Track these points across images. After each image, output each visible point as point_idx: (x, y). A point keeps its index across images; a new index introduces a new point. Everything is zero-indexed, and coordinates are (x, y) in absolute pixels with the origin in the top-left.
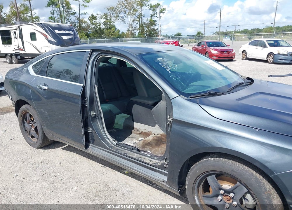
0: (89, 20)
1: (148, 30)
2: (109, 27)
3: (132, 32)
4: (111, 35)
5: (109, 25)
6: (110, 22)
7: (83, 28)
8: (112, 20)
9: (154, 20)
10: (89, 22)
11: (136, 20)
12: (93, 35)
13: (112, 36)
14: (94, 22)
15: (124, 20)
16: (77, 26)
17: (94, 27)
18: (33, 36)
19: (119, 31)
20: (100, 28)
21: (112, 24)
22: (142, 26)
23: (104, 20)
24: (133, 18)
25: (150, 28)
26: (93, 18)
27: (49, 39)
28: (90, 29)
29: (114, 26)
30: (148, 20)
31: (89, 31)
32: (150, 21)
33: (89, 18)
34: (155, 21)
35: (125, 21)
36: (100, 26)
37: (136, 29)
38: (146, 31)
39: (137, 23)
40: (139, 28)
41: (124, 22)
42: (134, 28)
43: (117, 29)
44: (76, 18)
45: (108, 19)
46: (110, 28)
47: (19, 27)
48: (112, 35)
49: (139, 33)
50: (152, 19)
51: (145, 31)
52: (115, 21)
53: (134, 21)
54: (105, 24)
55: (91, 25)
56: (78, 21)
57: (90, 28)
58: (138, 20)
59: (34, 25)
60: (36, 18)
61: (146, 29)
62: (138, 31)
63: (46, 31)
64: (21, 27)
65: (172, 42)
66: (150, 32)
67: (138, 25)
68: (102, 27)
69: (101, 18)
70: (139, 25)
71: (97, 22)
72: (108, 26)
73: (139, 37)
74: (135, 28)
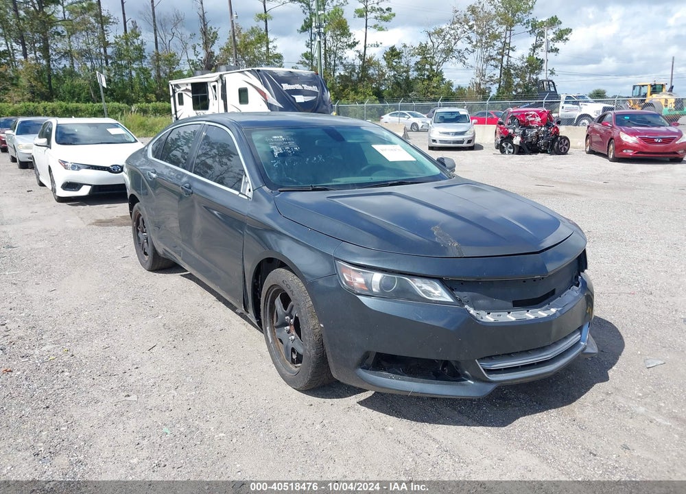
0: (383, 60)
1: (521, 82)
2: (428, 76)
3: (482, 87)
4: (429, 94)
5: (427, 70)
6: (431, 65)
7: (369, 78)
8: (437, 59)
9: (538, 58)
10: (383, 63)
11: (494, 59)
12: (390, 94)
13: (432, 97)
14: (394, 64)
15: (464, 59)
16: (358, 74)
17: (394, 76)
18: (243, 95)
19: (450, 84)
20: (408, 78)
21: (434, 67)
22: (507, 72)
23: (419, 58)
24: (487, 54)
25: (527, 79)
26: (394, 56)
27: (268, 101)
28: (385, 80)
29: (440, 74)
30: (523, 58)
31: (381, 85)
32: (527, 62)
33: (385, 56)
34: (542, 61)
35: (466, 61)
36: (407, 72)
37: (492, 81)
38: (515, 86)
39: (496, 67)
40: (500, 76)
41: (464, 63)
42: (486, 77)
43: (447, 80)
44: (358, 54)
45: (428, 56)
46: (429, 78)
47: (221, 76)
48: (433, 93)
49: (498, 90)
50: (535, 56)
51: (515, 84)
52: (444, 61)
53: (488, 60)
54: (419, 68)
55: (388, 70)
56: (361, 62)
57: (386, 77)
58: (498, 60)
59: (247, 73)
60: (277, 58)
61: (517, 80)
62: (497, 85)
63: (266, 86)
64: (225, 76)
65: (533, 113)
66: (526, 87)
67: (497, 72)
68: (413, 74)
69: (412, 56)
70: (499, 71)
71: (402, 64)
72: (427, 73)
73: (497, 98)
74: (490, 77)
